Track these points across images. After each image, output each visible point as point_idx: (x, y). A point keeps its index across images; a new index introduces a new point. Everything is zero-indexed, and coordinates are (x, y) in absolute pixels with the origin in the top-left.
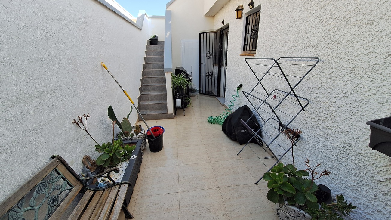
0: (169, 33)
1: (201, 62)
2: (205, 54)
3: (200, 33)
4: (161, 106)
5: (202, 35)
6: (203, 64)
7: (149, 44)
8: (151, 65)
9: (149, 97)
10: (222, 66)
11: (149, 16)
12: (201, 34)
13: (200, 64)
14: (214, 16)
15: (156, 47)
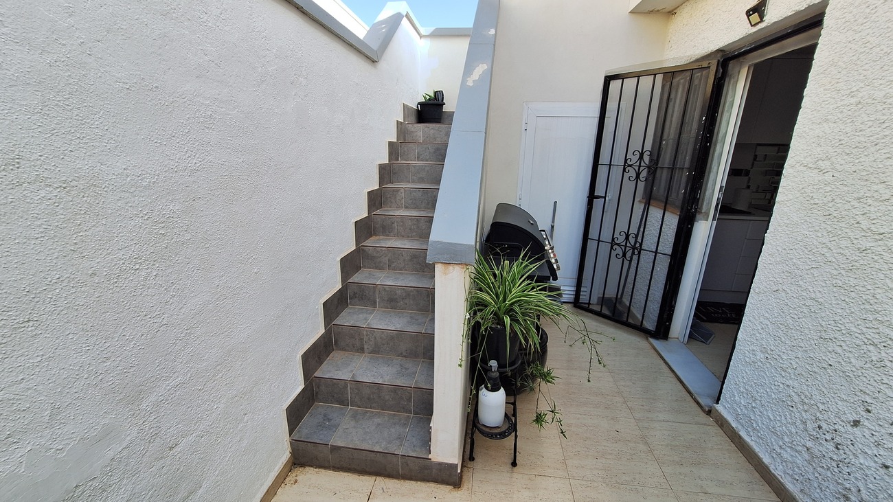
0: (480, 69)
1: (599, 191)
2: (619, 159)
3: (608, 80)
4: (409, 400)
5: (615, 86)
6: (605, 198)
7: (413, 118)
8: (402, 194)
9: (366, 338)
10: (698, 216)
11: (423, 31)
12: (612, 82)
13: (592, 197)
14: (672, 13)
15: (432, 131)
